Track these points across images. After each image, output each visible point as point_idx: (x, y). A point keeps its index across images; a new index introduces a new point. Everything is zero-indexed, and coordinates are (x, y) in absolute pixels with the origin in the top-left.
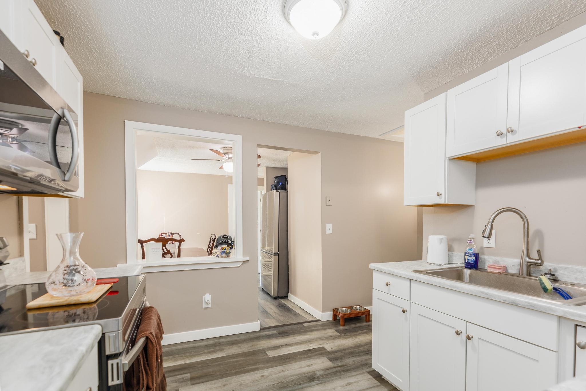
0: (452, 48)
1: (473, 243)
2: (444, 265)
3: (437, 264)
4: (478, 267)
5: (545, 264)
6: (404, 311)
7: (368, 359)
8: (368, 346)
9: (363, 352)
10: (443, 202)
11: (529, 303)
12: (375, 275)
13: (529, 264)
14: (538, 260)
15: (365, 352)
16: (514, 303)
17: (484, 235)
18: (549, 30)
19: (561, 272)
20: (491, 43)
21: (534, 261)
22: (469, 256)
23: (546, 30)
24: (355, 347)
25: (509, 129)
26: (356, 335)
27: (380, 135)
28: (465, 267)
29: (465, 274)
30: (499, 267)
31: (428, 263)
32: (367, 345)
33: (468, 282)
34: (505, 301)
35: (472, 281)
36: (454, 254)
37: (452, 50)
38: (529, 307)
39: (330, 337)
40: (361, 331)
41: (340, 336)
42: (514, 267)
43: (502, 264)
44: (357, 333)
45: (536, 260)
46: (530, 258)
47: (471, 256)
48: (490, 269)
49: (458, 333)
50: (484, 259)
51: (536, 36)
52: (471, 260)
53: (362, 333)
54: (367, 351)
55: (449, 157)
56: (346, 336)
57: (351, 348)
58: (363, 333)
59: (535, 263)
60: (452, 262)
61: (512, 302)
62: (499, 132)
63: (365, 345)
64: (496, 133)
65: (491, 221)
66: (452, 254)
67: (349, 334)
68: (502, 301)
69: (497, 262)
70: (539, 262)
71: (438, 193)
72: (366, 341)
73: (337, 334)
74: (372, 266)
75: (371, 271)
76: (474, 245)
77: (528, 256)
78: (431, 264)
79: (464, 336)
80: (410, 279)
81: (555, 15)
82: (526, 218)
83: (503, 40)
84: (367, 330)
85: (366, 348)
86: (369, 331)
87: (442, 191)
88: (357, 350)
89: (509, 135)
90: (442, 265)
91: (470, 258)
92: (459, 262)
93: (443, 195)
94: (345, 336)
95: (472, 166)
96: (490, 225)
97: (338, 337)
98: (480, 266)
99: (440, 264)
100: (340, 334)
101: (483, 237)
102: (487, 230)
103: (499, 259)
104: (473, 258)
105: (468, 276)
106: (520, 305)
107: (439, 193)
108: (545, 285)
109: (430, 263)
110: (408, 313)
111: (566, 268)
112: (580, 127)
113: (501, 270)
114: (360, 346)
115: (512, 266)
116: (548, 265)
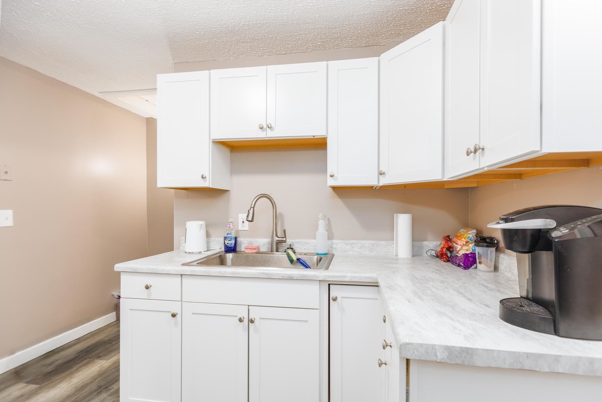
0: (216, 28)
1: (232, 227)
2: (204, 252)
3: (197, 252)
4: (237, 250)
5: (287, 240)
6: (174, 315)
7: (103, 399)
8: (97, 380)
9: (91, 393)
10: (208, 186)
11: (301, 275)
12: (124, 278)
13: (278, 242)
14: (284, 238)
15: (95, 391)
16: (290, 277)
17: (248, 219)
18: (284, 54)
19: (296, 245)
20: (247, 42)
21: (281, 239)
22: (229, 240)
23: (283, 53)
24: (76, 392)
25: (269, 125)
26: (72, 373)
27: (100, 93)
28: (225, 251)
29: (227, 259)
30: (255, 248)
31: (186, 252)
32: (95, 380)
33: (230, 265)
34: (283, 277)
35: (234, 264)
36: (211, 239)
37: (215, 30)
38: (301, 278)
39: (18, 398)
40: (78, 364)
41: (40, 388)
42: (264, 246)
43: (255, 245)
44: (72, 370)
45: (282, 238)
46: (278, 237)
47: (231, 240)
48: (247, 250)
49: (241, 320)
50: (240, 241)
51: (276, 55)
52: (231, 245)
53: (81, 367)
54: (98, 389)
55: (213, 139)
56: (52, 382)
57: (67, 397)
58: (83, 366)
59: (282, 241)
60: (210, 248)
61: (289, 277)
62: (261, 125)
63: (91, 383)
64: (259, 125)
65: (252, 206)
66: (209, 239)
67: (58, 378)
68: (281, 278)
69: (251, 243)
70: (285, 239)
71: (202, 175)
72: (92, 375)
73: (33, 387)
74: (118, 267)
75: (119, 273)
76: (233, 229)
77: (277, 236)
78: (191, 253)
79: (246, 321)
80: (182, 275)
81: (291, 44)
82: (275, 203)
83: (256, 45)
84: (88, 359)
85: (95, 386)
86: (91, 359)
87: (206, 174)
88: (81, 395)
89: (268, 129)
90: (202, 253)
91: (230, 242)
92: (218, 247)
93: (207, 178)
94: (49, 384)
95: (227, 151)
96: (252, 209)
97: (36, 392)
98: (238, 249)
99: (199, 252)
100: (38, 386)
101: (247, 220)
102: (250, 214)
103: (252, 240)
104: (233, 242)
105: (230, 261)
106: (295, 278)
107: (204, 175)
108: (292, 258)
109: (189, 253)
110: (178, 317)
111: (299, 242)
112: (314, 136)
113: (256, 250)
114: (84, 387)
115: (263, 245)
116: (289, 241)
